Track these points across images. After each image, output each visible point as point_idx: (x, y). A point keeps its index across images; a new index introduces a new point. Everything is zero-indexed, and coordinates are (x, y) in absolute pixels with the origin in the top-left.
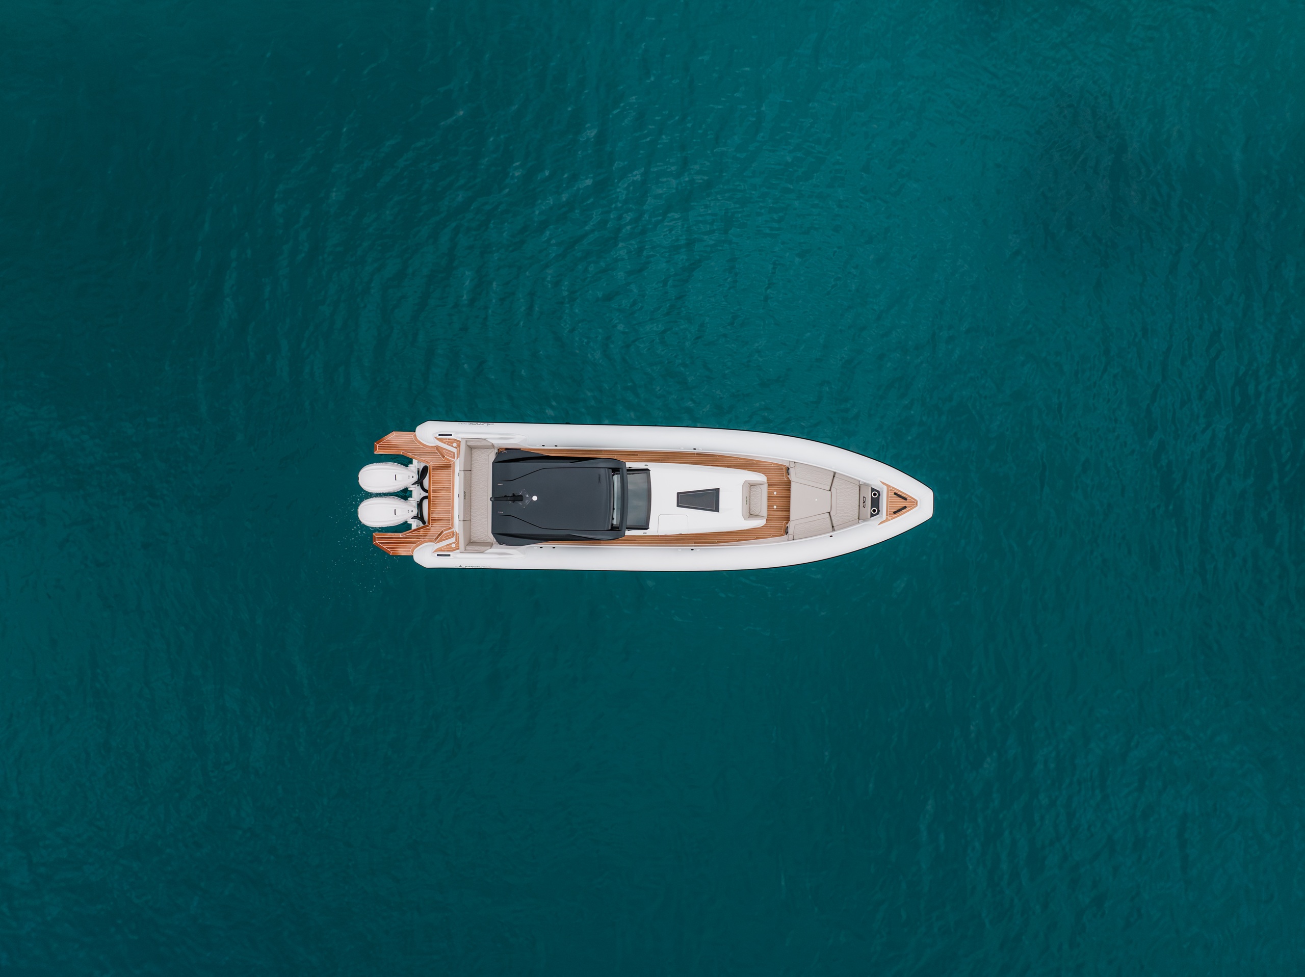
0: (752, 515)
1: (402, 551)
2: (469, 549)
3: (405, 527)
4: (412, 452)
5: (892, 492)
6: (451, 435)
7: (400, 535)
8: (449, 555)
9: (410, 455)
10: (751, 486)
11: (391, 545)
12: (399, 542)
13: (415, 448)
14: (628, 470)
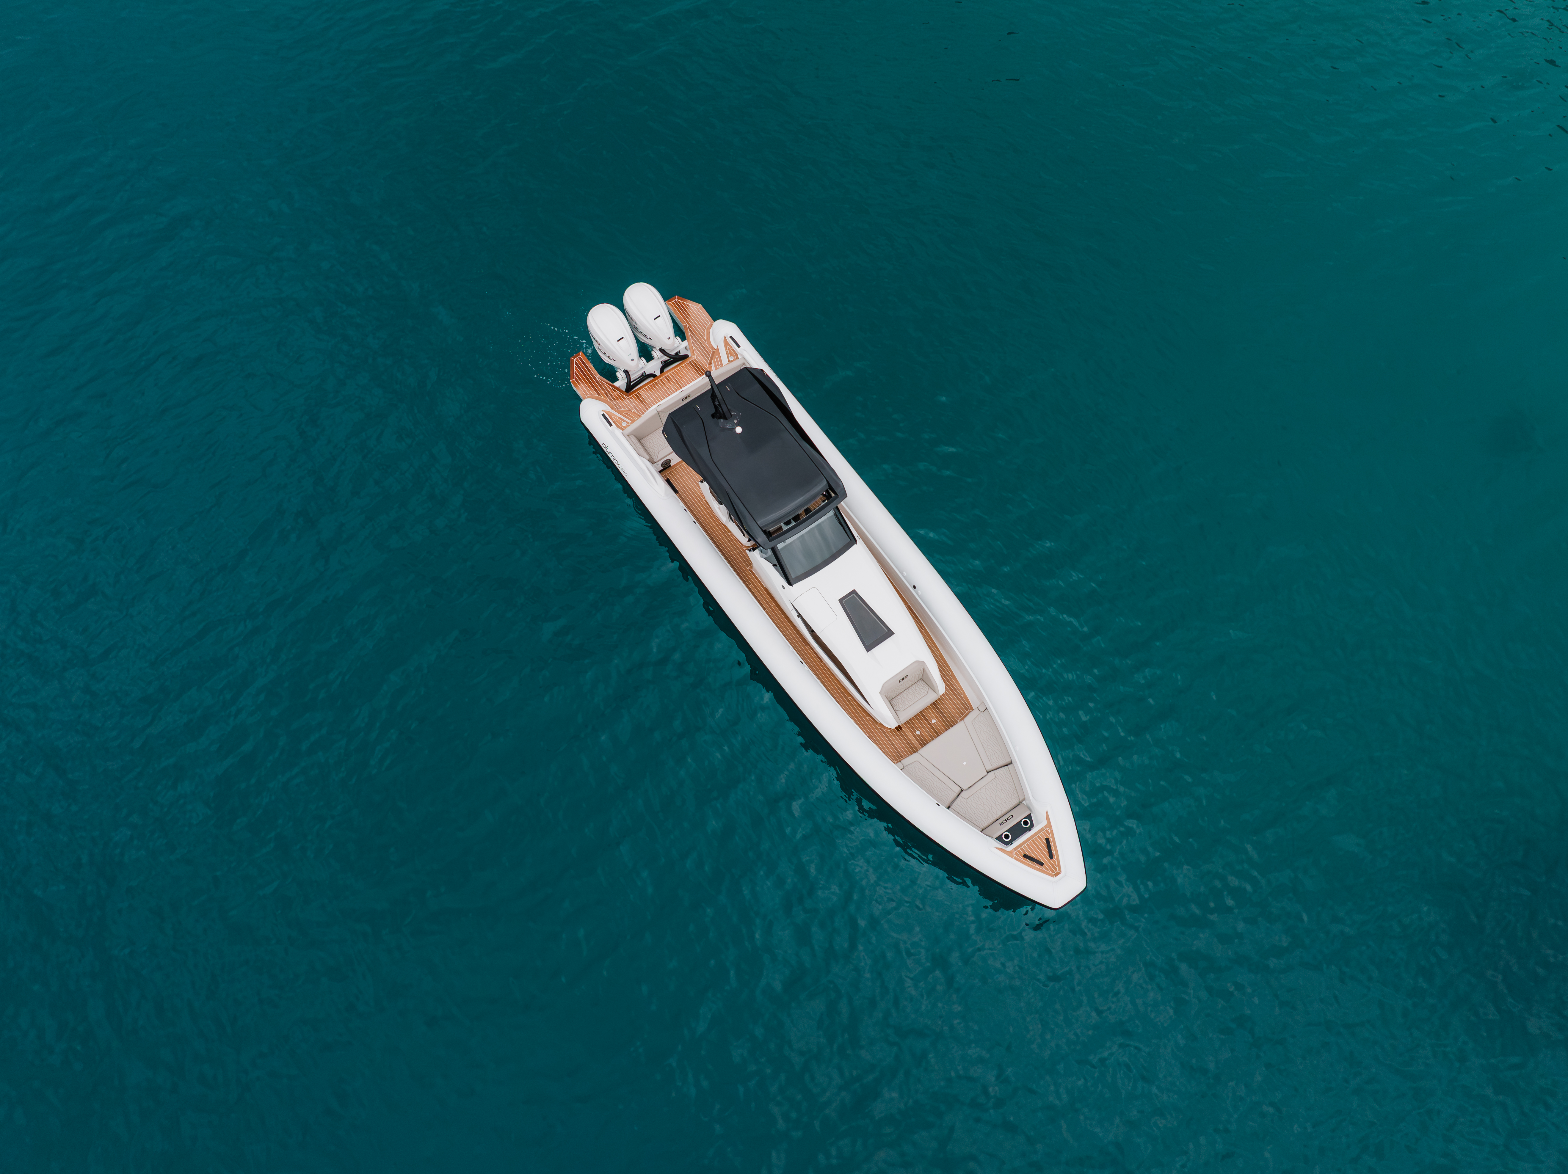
0: (890, 701)
1: (580, 389)
2: (633, 439)
4: (692, 333)
5: (1046, 835)
6: (739, 346)
7: (598, 377)
8: (611, 425)
9: (688, 334)
10: (924, 678)
11: (581, 375)
12: (591, 382)
13: (699, 333)
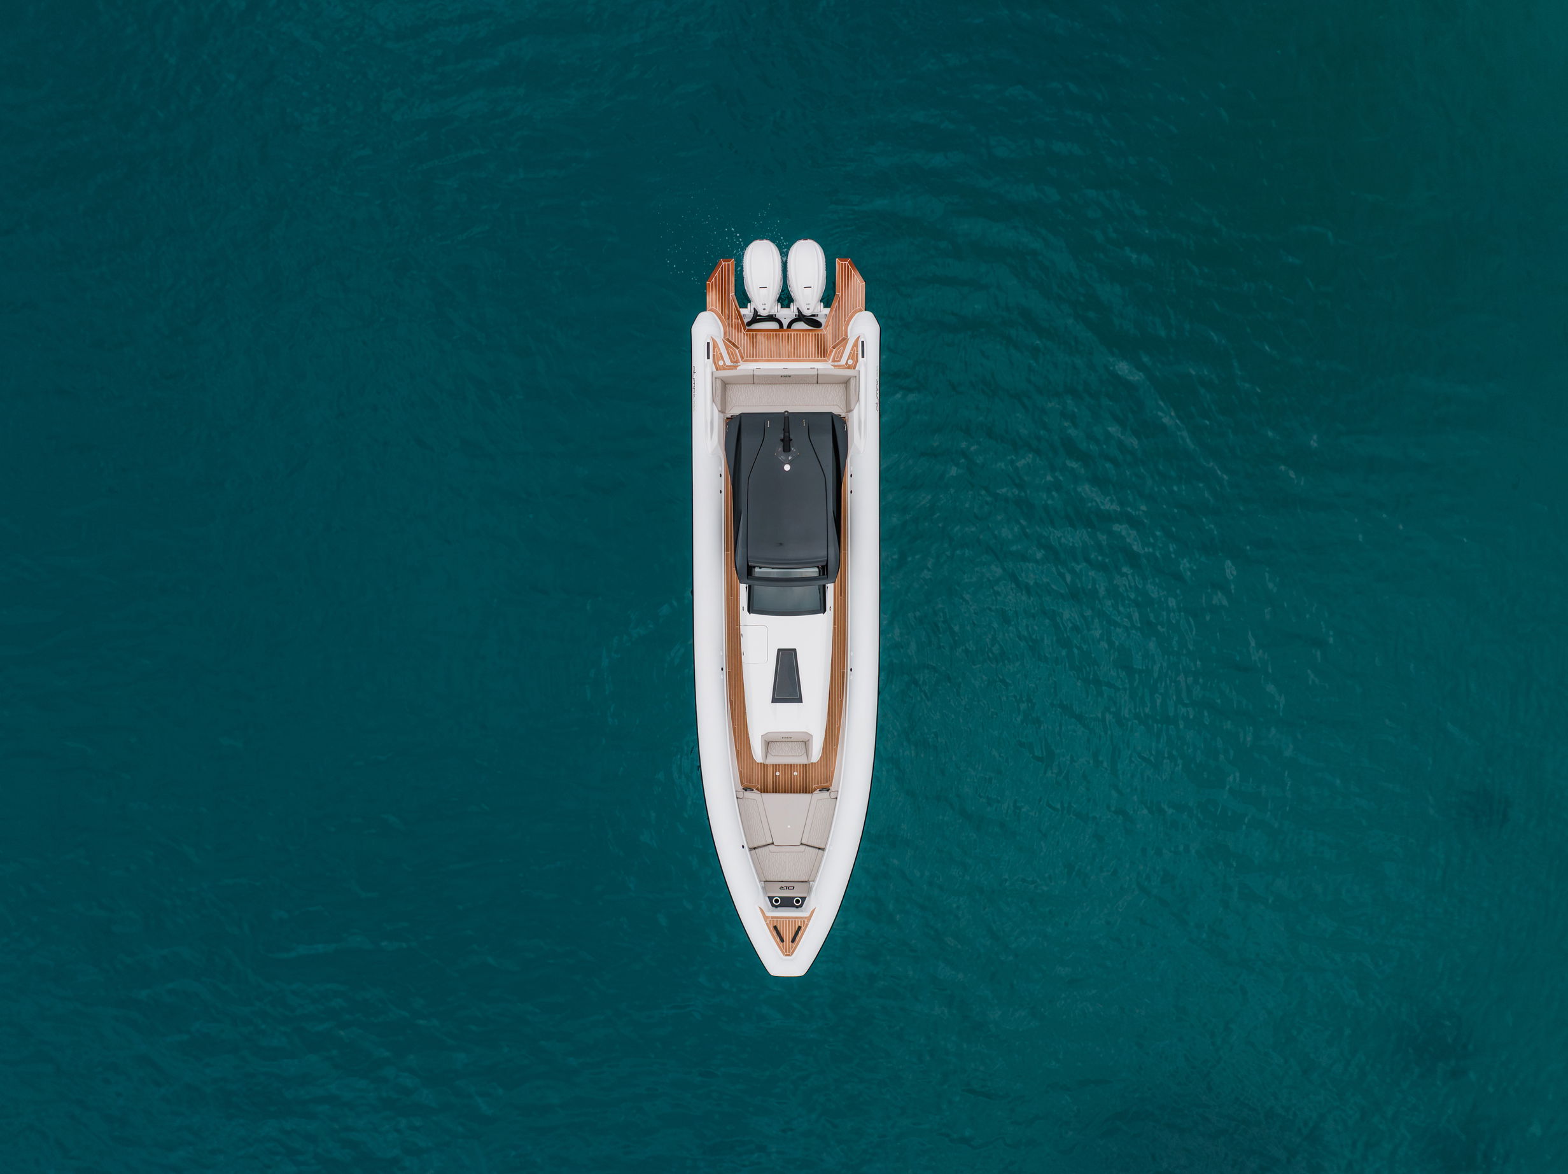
0: (768, 744)
1: (712, 297)
2: (718, 385)
3: (743, 299)
4: (839, 307)
5: (801, 922)
6: (863, 357)
7: (732, 294)
8: (708, 358)
9: (835, 304)
10: (806, 743)
11: (719, 282)
12: (723, 294)
13: (845, 311)
14: (824, 586)
